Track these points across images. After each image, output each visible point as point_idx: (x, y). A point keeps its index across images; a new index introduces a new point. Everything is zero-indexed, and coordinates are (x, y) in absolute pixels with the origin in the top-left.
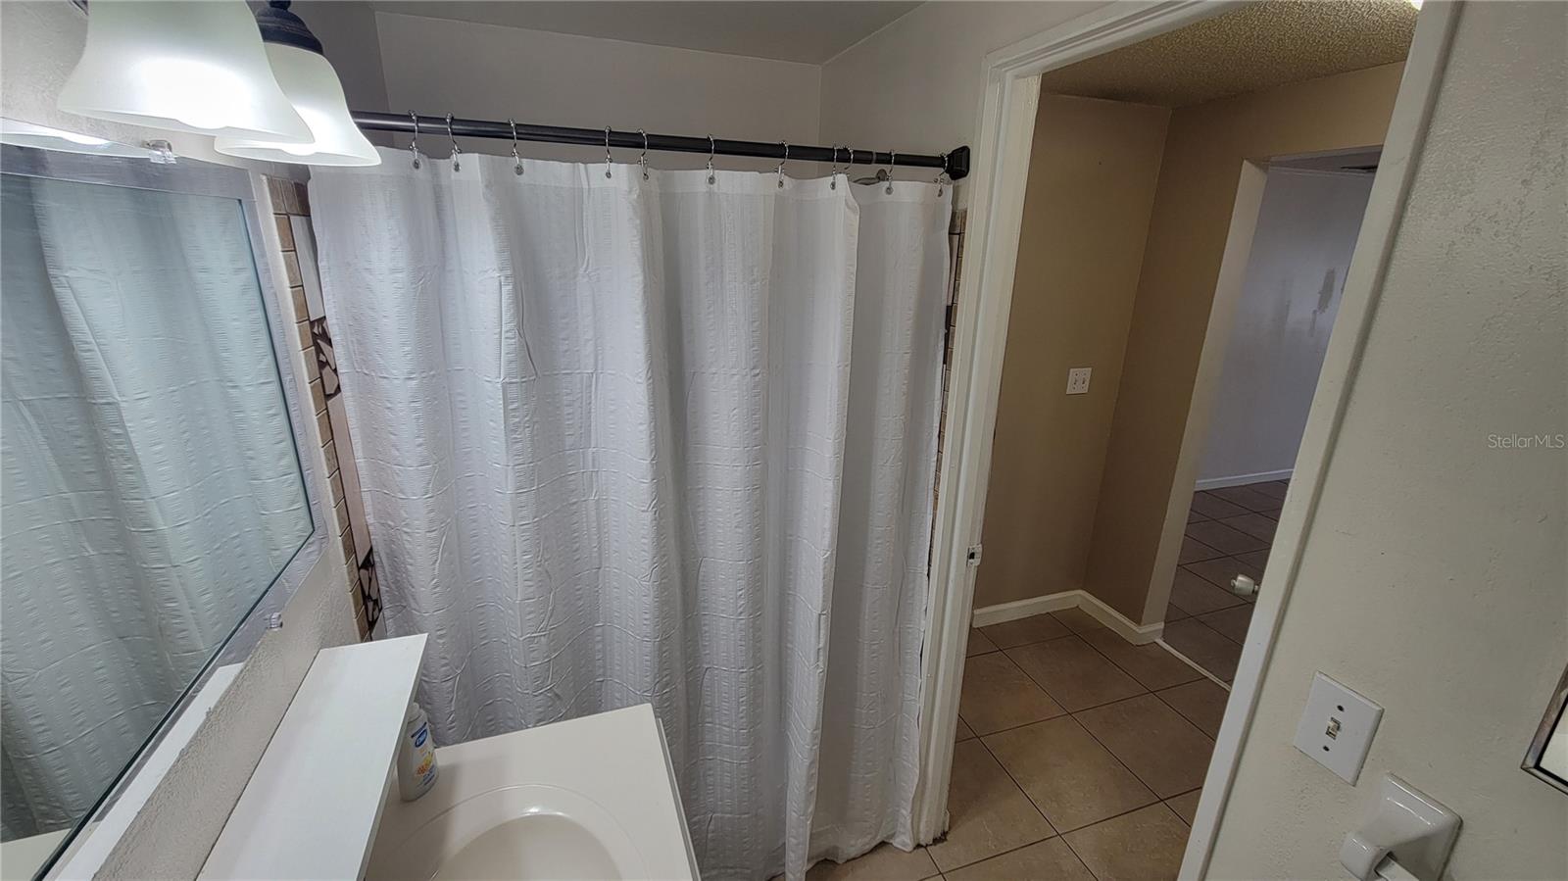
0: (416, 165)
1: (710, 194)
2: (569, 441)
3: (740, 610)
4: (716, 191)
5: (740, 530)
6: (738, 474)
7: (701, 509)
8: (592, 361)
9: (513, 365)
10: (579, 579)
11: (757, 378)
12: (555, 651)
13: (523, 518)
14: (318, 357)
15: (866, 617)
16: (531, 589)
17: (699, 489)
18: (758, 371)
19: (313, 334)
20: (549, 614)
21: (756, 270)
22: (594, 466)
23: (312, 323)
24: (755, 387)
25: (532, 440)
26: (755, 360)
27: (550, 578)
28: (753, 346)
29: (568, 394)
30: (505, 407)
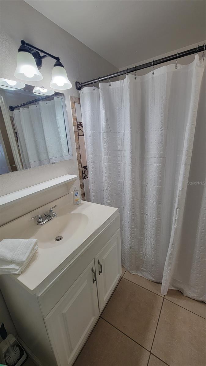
0: (94, 90)
1: (153, 78)
2: (119, 148)
3: (154, 200)
4: (154, 76)
5: (155, 177)
6: (155, 160)
7: (147, 170)
8: (124, 129)
9: (105, 129)
10: (120, 181)
11: (162, 131)
12: (111, 194)
13: (105, 163)
14: (78, 128)
15: (201, 219)
16: (106, 179)
17: (147, 164)
18: (162, 129)
19: (77, 124)
20: (110, 185)
21: (163, 97)
22: (124, 155)
23: (77, 122)
24: (161, 134)
25: (108, 146)
26: (162, 125)
27: (111, 177)
28: (161, 121)
29: (119, 137)
30: (103, 138)
